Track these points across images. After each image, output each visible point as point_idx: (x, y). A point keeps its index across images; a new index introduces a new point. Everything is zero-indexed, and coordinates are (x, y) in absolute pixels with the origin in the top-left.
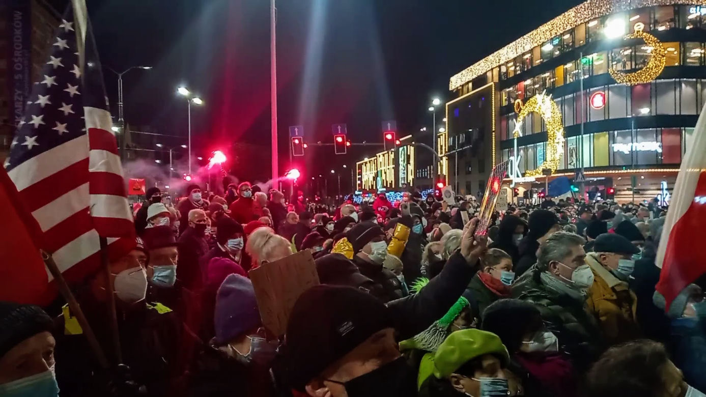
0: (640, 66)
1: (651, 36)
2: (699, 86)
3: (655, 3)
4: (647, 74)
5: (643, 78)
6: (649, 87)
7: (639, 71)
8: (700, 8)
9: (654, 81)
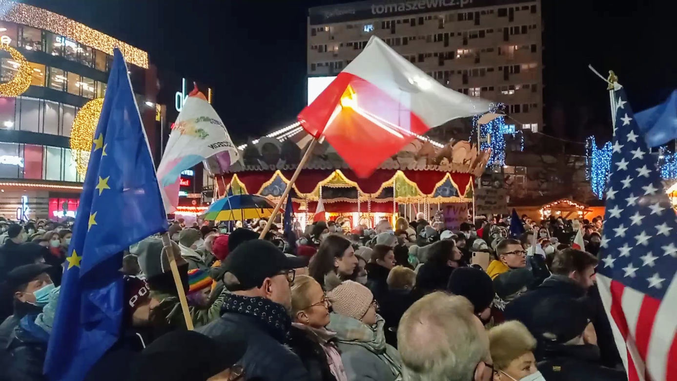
0: (5, 79)
1: (18, 52)
2: (61, 110)
3: (24, 21)
4: (12, 88)
5: (7, 92)
6: (14, 102)
7: (4, 84)
8: (65, 39)
9: (19, 97)
